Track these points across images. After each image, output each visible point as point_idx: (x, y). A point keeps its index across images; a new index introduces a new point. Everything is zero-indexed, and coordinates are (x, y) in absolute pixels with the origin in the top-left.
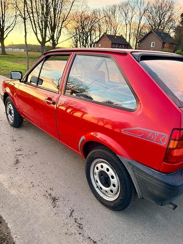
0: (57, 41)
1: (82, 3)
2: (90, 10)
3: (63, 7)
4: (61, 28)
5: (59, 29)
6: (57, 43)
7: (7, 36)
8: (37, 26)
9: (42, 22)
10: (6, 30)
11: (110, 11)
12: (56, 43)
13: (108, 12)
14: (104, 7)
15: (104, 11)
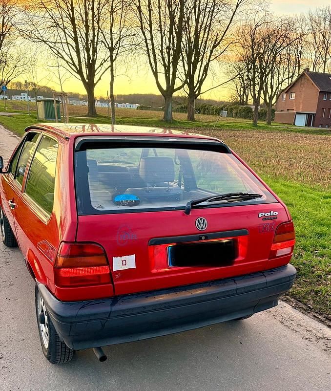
0: (199, 88)
1: (257, 7)
2: (273, 20)
3: (217, 17)
4: (209, 61)
5: (204, 63)
6: (199, 93)
7: (100, 79)
8: (159, 57)
9: (168, 48)
10: (100, 66)
11: (325, 19)
12: (197, 93)
13: (322, 22)
14: (314, 11)
15: (311, 19)
